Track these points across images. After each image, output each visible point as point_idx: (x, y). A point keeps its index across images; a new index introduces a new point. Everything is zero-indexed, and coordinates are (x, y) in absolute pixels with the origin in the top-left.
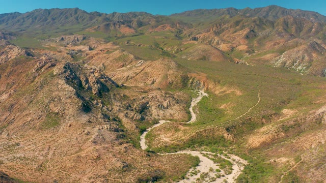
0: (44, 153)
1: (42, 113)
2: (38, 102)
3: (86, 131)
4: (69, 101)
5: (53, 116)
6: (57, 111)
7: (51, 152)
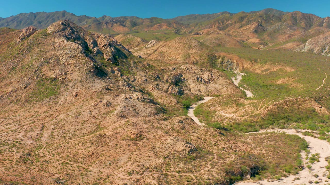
0: (34, 134)
1: (30, 81)
2: (23, 67)
3: (105, 102)
4: (72, 61)
5: (48, 83)
6: (54, 76)
7: (47, 134)
